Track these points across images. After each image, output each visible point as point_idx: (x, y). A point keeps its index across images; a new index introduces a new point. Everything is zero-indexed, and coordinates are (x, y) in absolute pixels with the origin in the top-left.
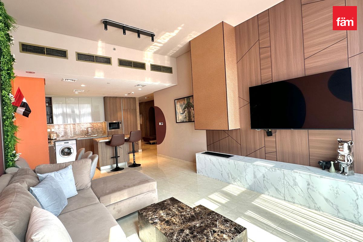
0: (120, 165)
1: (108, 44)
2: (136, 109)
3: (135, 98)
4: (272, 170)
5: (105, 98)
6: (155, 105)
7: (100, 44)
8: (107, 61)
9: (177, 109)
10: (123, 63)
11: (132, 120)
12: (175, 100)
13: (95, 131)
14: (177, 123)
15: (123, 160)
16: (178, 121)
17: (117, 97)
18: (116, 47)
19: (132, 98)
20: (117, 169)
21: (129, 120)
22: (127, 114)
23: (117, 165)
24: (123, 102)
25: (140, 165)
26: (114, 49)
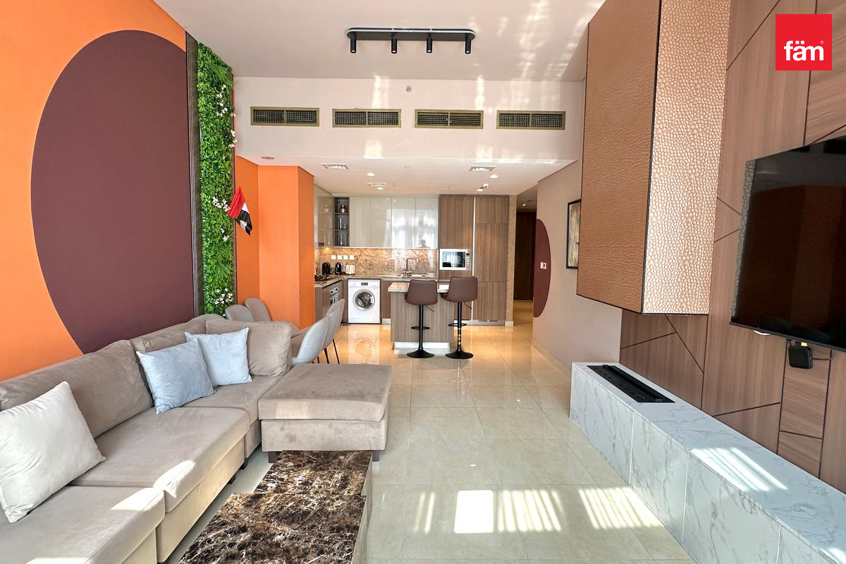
0: (428, 347)
1: (395, 81)
2: (507, 225)
3: (508, 196)
4: (743, 504)
5: (442, 198)
6: (538, 218)
7: (378, 82)
8: (391, 118)
9: (570, 231)
10: (425, 119)
11: (496, 250)
12: (569, 204)
13: (420, 266)
14: (568, 267)
15: (439, 337)
16: (570, 265)
17: (464, 196)
18: (411, 83)
19: (499, 196)
20: (421, 354)
21: (489, 247)
22: (486, 233)
23: (421, 346)
24: (478, 207)
25: (470, 356)
26: (409, 89)
